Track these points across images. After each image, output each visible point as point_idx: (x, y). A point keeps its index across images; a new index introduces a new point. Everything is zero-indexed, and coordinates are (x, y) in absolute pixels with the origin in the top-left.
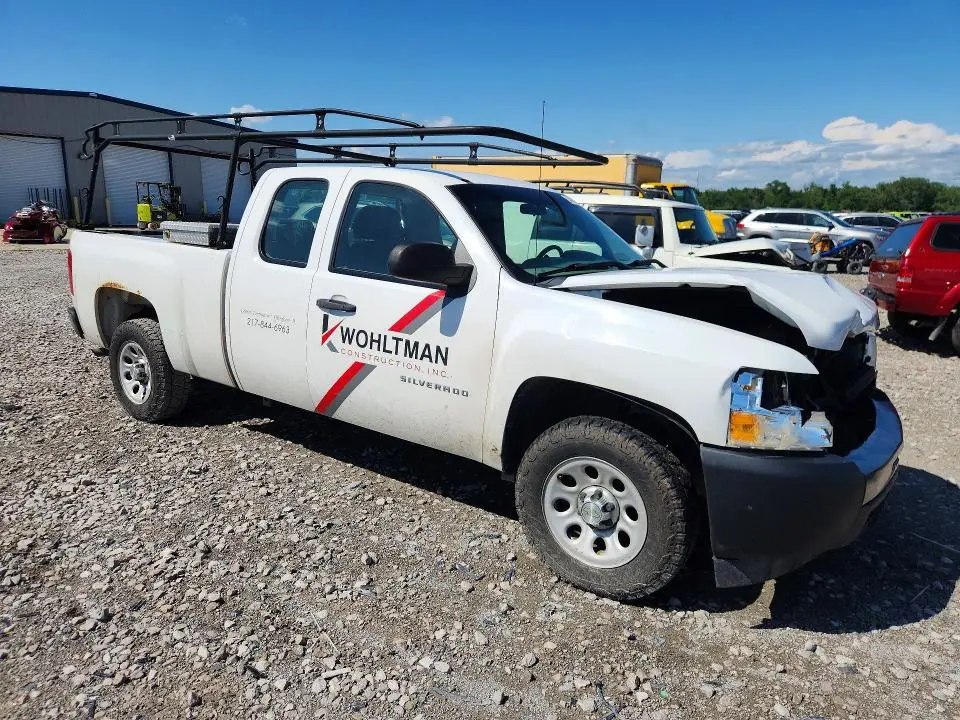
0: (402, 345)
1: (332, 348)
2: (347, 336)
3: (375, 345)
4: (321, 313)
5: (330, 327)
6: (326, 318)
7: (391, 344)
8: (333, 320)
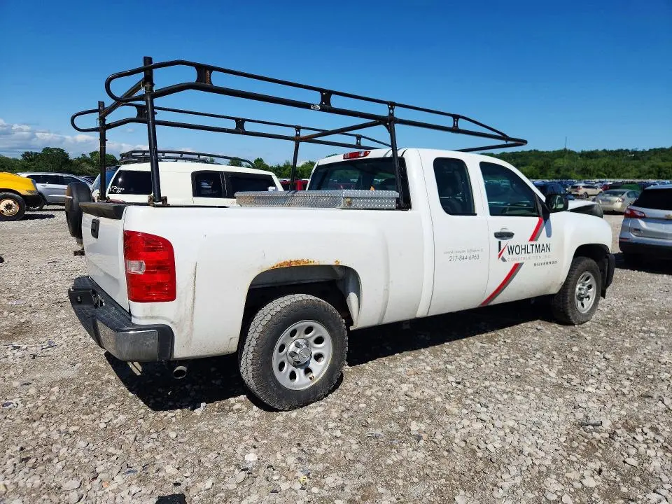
0: (534, 247)
1: (504, 260)
2: (511, 251)
3: (523, 251)
4: (497, 240)
5: (502, 248)
6: (500, 243)
7: (530, 248)
8: (504, 243)
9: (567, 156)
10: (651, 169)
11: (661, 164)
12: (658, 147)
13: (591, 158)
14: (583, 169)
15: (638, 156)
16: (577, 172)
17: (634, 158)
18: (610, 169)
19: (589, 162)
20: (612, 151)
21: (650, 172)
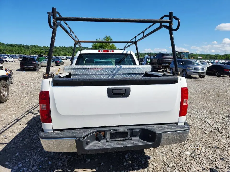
9: (2, 45)
10: (33, 52)
11: (36, 50)
12: (33, 45)
13: (11, 47)
14: (10, 51)
15: (27, 47)
16: (8, 51)
17: (26, 48)
18: (20, 51)
19: (12, 48)
20: (18, 45)
21: (33, 53)
